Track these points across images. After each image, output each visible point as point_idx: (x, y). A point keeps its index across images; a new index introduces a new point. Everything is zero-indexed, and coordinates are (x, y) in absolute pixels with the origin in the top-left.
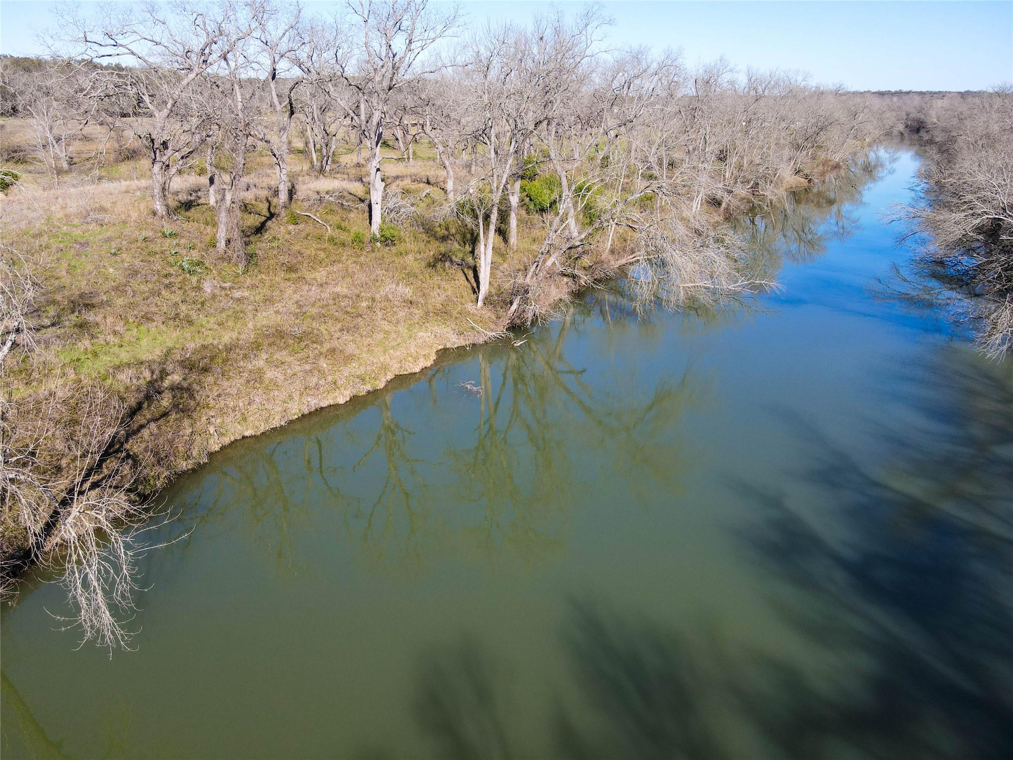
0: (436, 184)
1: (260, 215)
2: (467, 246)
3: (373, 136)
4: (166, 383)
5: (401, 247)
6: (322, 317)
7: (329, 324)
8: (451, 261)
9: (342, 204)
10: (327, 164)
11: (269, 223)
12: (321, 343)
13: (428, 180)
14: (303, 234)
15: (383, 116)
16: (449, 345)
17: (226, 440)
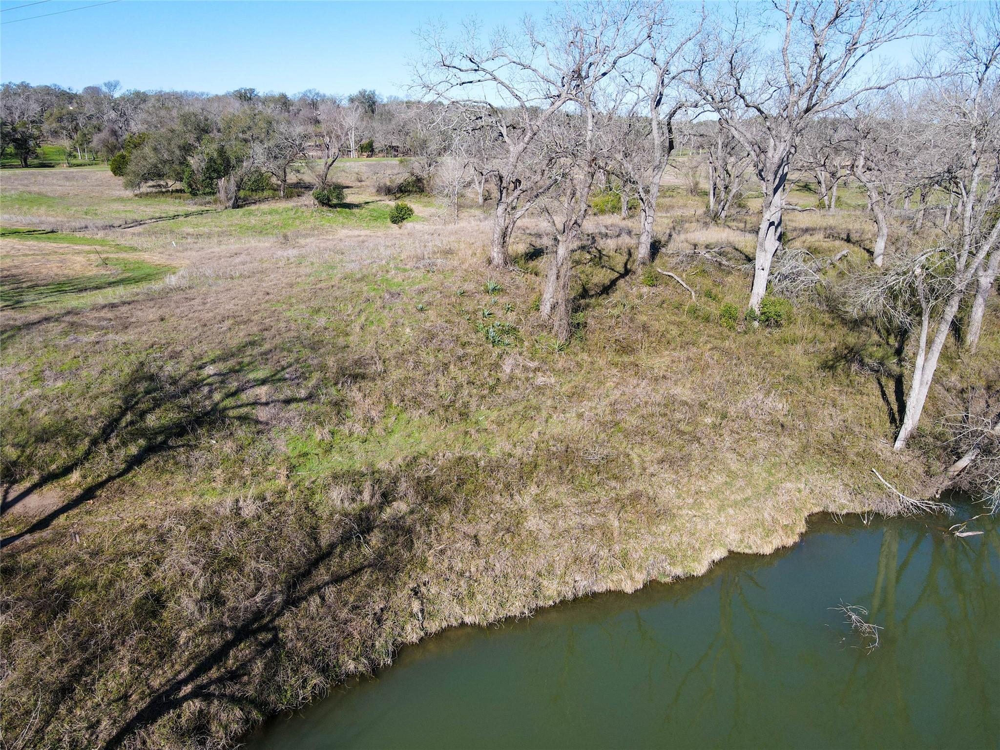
0: (858, 243)
1: (613, 270)
2: (892, 340)
3: (770, 177)
4: (387, 514)
5: (788, 331)
6: (640, 434)
7: (647, 448)
8: (862, 363)
9: (720, 264)
10: (723, 209)
11: (621, 282)
12: (623, 481)
13: (848, 236)
14: (659, 300)
15: (793, 151)
16: (832, 508)
17: (433, 626)
